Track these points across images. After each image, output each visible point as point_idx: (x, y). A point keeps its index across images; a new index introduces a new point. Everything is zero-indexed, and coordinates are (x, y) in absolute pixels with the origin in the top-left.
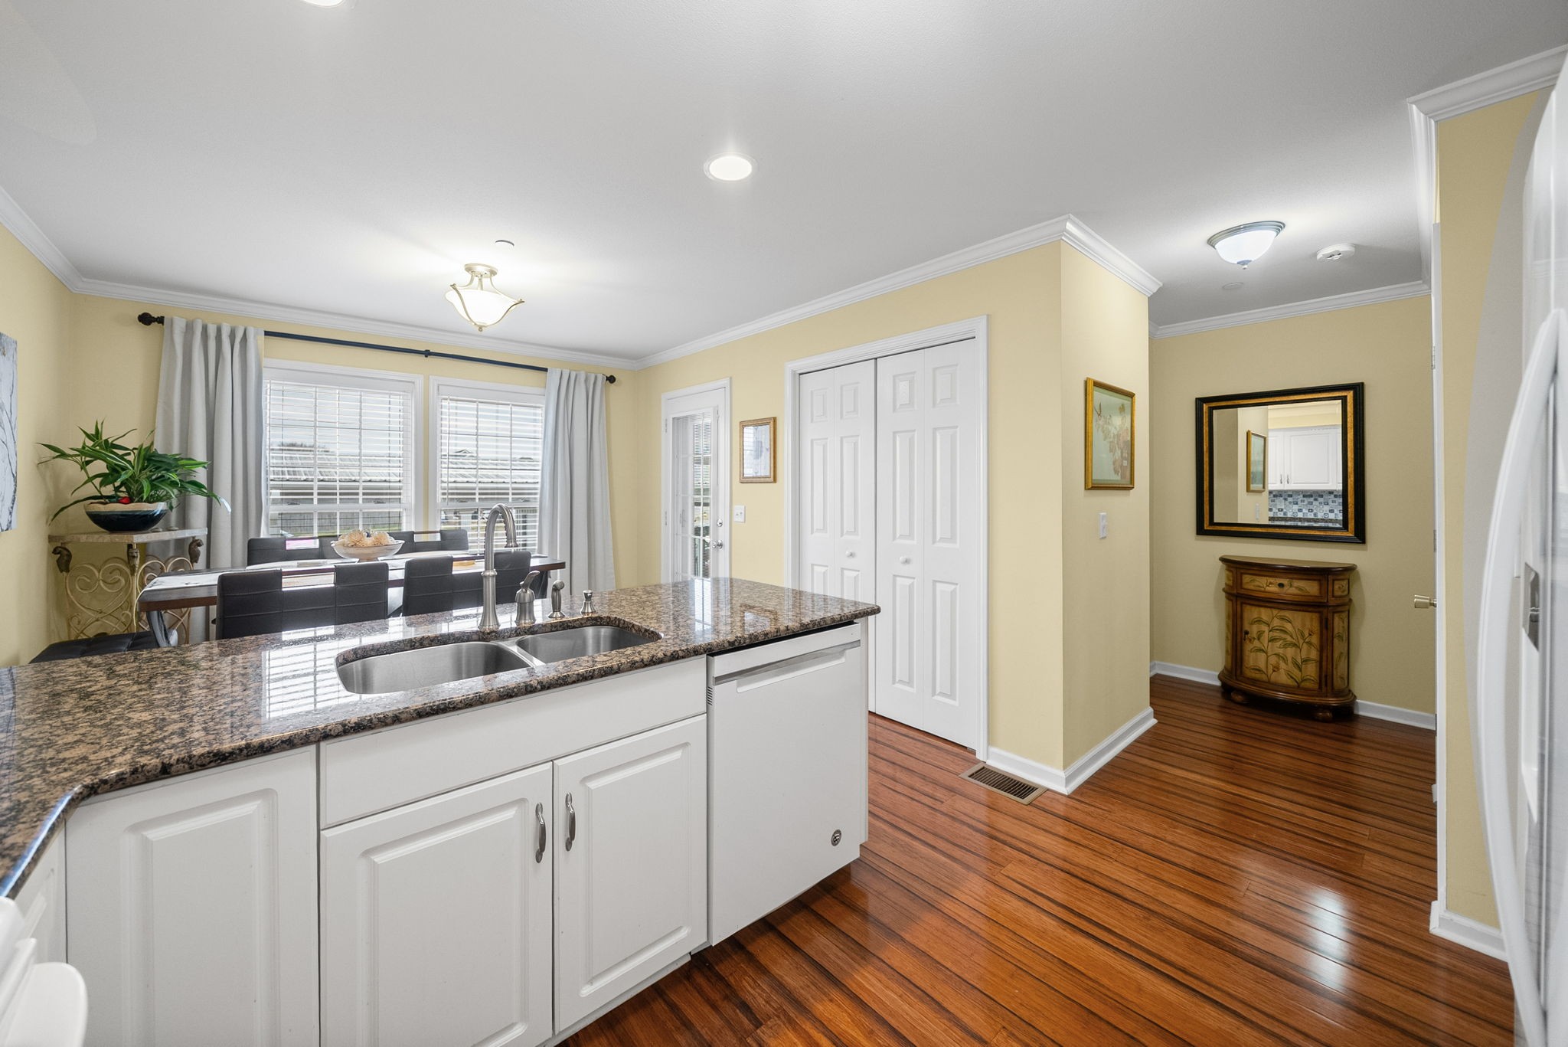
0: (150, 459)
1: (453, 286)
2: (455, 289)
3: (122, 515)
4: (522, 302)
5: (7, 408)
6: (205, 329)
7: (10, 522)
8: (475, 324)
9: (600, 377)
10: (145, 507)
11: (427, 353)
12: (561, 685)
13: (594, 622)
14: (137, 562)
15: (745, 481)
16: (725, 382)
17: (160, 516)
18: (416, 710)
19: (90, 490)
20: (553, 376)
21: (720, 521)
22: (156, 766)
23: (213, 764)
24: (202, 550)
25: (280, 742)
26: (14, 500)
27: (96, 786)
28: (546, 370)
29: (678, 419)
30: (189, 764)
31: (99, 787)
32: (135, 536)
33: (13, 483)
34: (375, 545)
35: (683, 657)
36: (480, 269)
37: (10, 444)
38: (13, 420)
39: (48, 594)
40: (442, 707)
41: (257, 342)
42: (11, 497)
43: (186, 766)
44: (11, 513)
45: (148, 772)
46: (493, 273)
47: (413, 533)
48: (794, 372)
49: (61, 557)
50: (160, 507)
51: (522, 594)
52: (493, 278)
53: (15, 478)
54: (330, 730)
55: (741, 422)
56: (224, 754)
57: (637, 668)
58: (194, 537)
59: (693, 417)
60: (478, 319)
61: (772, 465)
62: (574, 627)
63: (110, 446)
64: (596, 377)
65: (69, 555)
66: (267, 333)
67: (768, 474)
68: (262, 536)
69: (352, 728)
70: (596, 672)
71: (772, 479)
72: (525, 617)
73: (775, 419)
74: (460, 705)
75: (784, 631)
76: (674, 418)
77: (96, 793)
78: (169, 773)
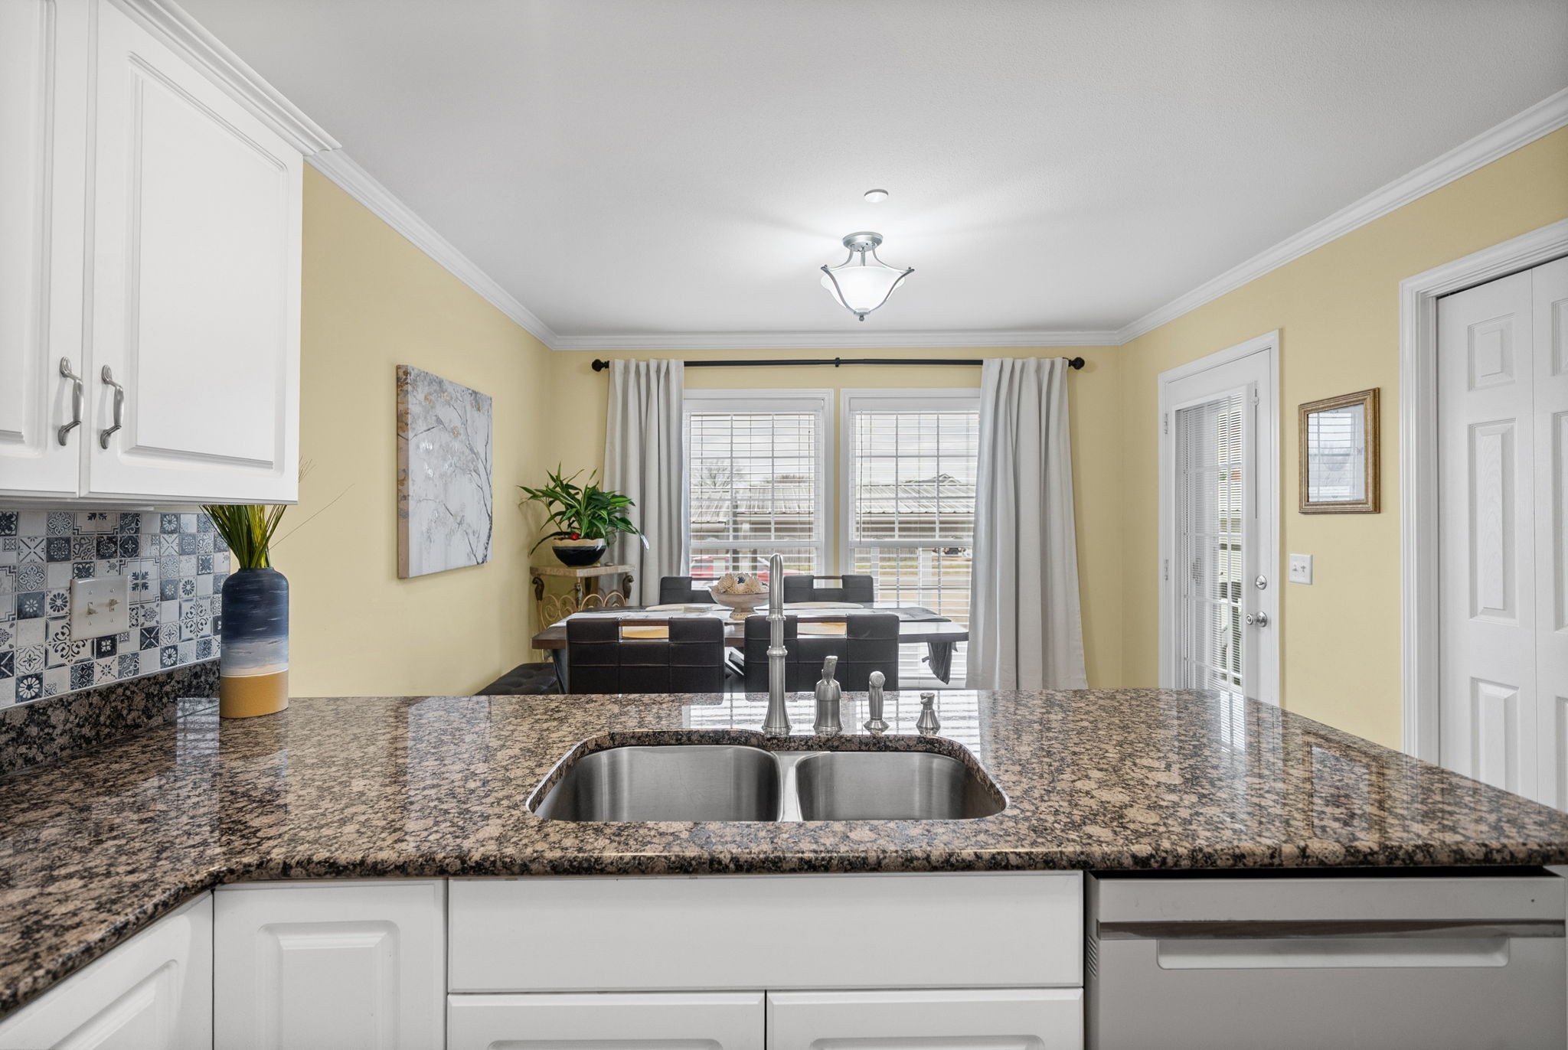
0: (594, 497)
1: (825, 269)
2: (827, 272)
3: (574, 551)
4: (911, 270)
5: (483, 456)
6: (637, 367)
7: (486, 556)
8: (855, 313)
9: (1059, 362)
10: (589, 543)
11: (838, 362)
12: (769, 871)
13: (929, 746)
14: (580, 595)
15: (1309, 508)
16: (1272, 338)
17: (602, 551)
18: (551, 861)
19: (553, 528)
20: (990, 370)
21: (1262, 579)
22: (279, 864)
23: (328, 876)
24: (634, 586)
25: (392, 867)
26: (489, 537)
27: (221, 875)
28: (980, 362)
29: (1187, 410)
30: (307, 870)
31: (224, 876)
32: (578, 571)
33: (488, 522)
34: (746, 593)
35: (1018, 868)
36: (861, 239)
37: (486, 488)
38: (488, 467)
39: (529, 617)
40: (585, 865)
41: (677, 371)
42: (487, 534)
43: (304, 872)
44: (486, 548)
45: (271, 869)
46: (877, 241)
47: (813, 578)
48: (1422, 298)
49: (538, 585)
50: (600, 543)
51: (822, 687)
52: (878, 249)
53: (491, 518)
54: (447, 865)
55: (1301, 406)
56: (338, 867)
57: (915, 869)
58: (626, 573)
59: (1215, 405)
60: (857, 305)
61: (1370, 480)
62: (896, 750)
63: (567, 487)
64: (1053, 364)
65: (543, 585)
66: (687, 364)
67: (1362, 497)
68: (682, 575)
69: (471, 867)
70: (835, 862)
71: (1370, 505)
72: (826, 722)
73: (1376, 394)
74: (610, 868)
75: (1291, 857)
76: (1178, 411)
77: (222, 882)
78: (289, 876)
